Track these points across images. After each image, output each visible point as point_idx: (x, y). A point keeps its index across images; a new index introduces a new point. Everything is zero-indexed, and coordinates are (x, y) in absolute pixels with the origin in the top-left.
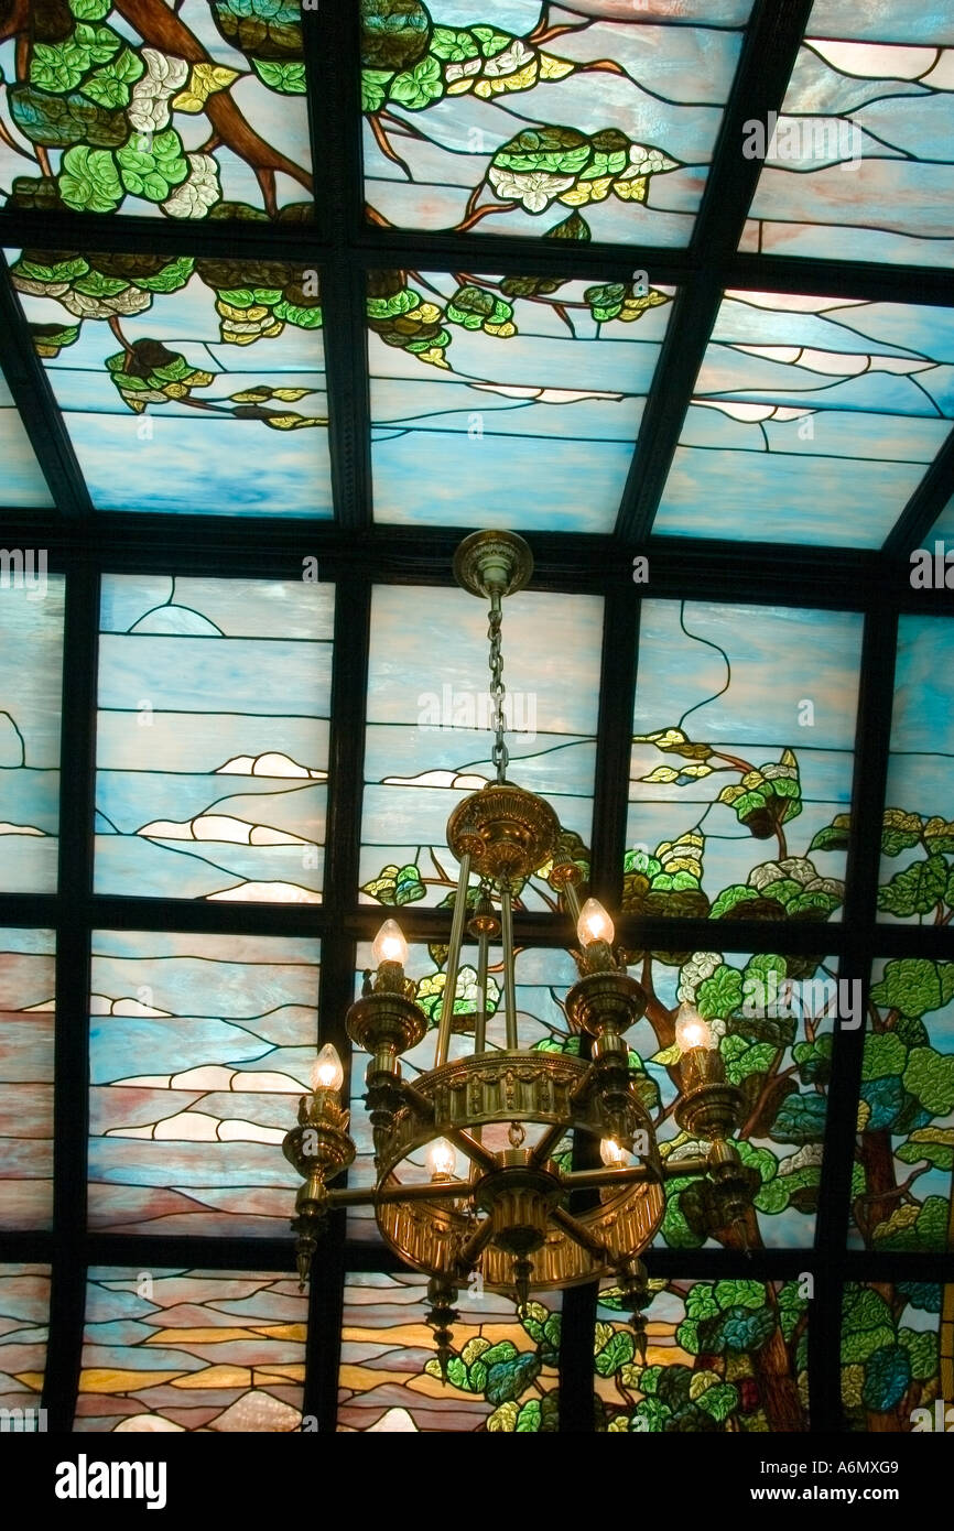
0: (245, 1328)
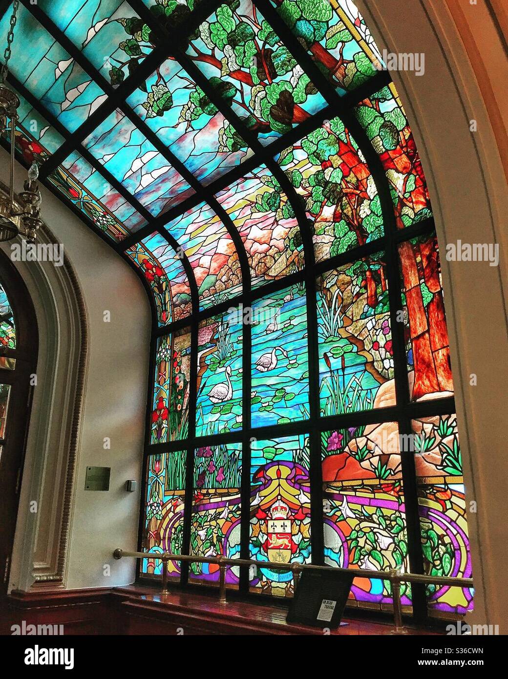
0: (206, 224)
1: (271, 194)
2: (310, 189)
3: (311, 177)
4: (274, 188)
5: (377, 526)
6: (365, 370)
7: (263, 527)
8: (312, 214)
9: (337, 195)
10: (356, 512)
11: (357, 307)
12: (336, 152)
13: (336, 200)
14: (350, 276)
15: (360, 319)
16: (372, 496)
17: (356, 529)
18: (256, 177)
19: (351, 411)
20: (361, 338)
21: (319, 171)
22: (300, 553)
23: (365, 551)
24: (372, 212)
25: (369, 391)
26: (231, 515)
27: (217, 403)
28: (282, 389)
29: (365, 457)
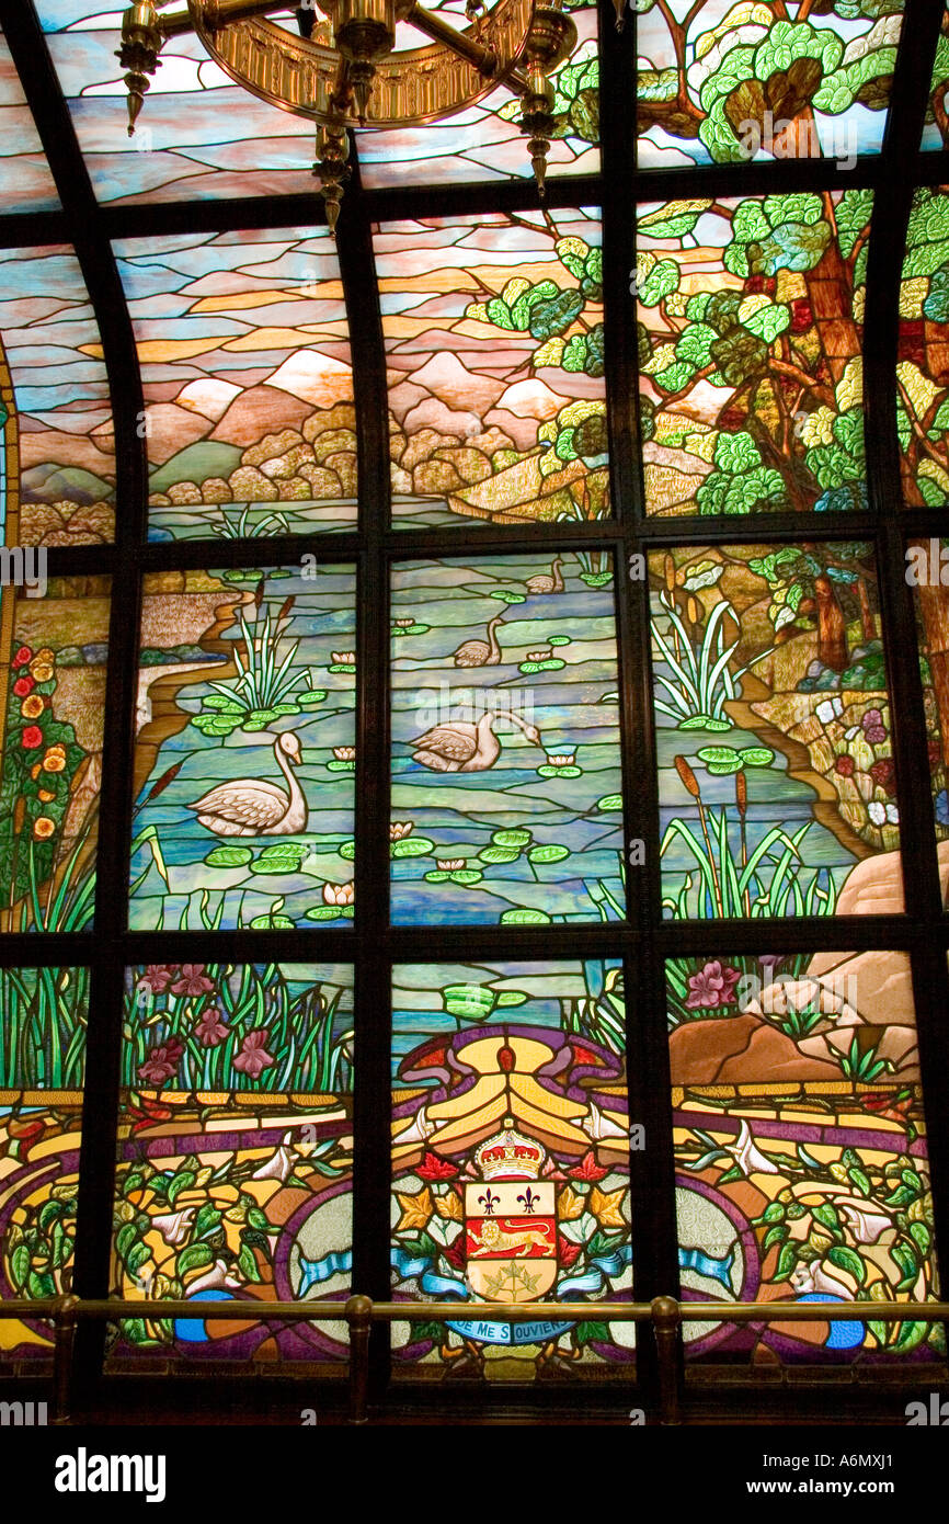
0: (281, 290)
1: (561, 292)
2: (682, 323)
3: (703, 296)
4: (582, 281)
5: (847, 1191)
6: (813, 819)
7: (447, 1204)
8: (657, 388)
9: (751, 367)
10: (782, 1159)
11: (788, 661)
12: (804, 266)
13: (741, 378)
14: (763, 576)
15: (797, 691)
16: (829, 1120)
17: (782, 1198)
18: (549, 230)
19: (767, 915)
20: (799, 739)
21: (730, 292)
22: (587, 1265)
23: (812, 1251)
24: (836, 440)
25: (823, 871)
26: (301, 1171)
27: (234, 836)
28: (519, 828)
29: (811, 1029)
